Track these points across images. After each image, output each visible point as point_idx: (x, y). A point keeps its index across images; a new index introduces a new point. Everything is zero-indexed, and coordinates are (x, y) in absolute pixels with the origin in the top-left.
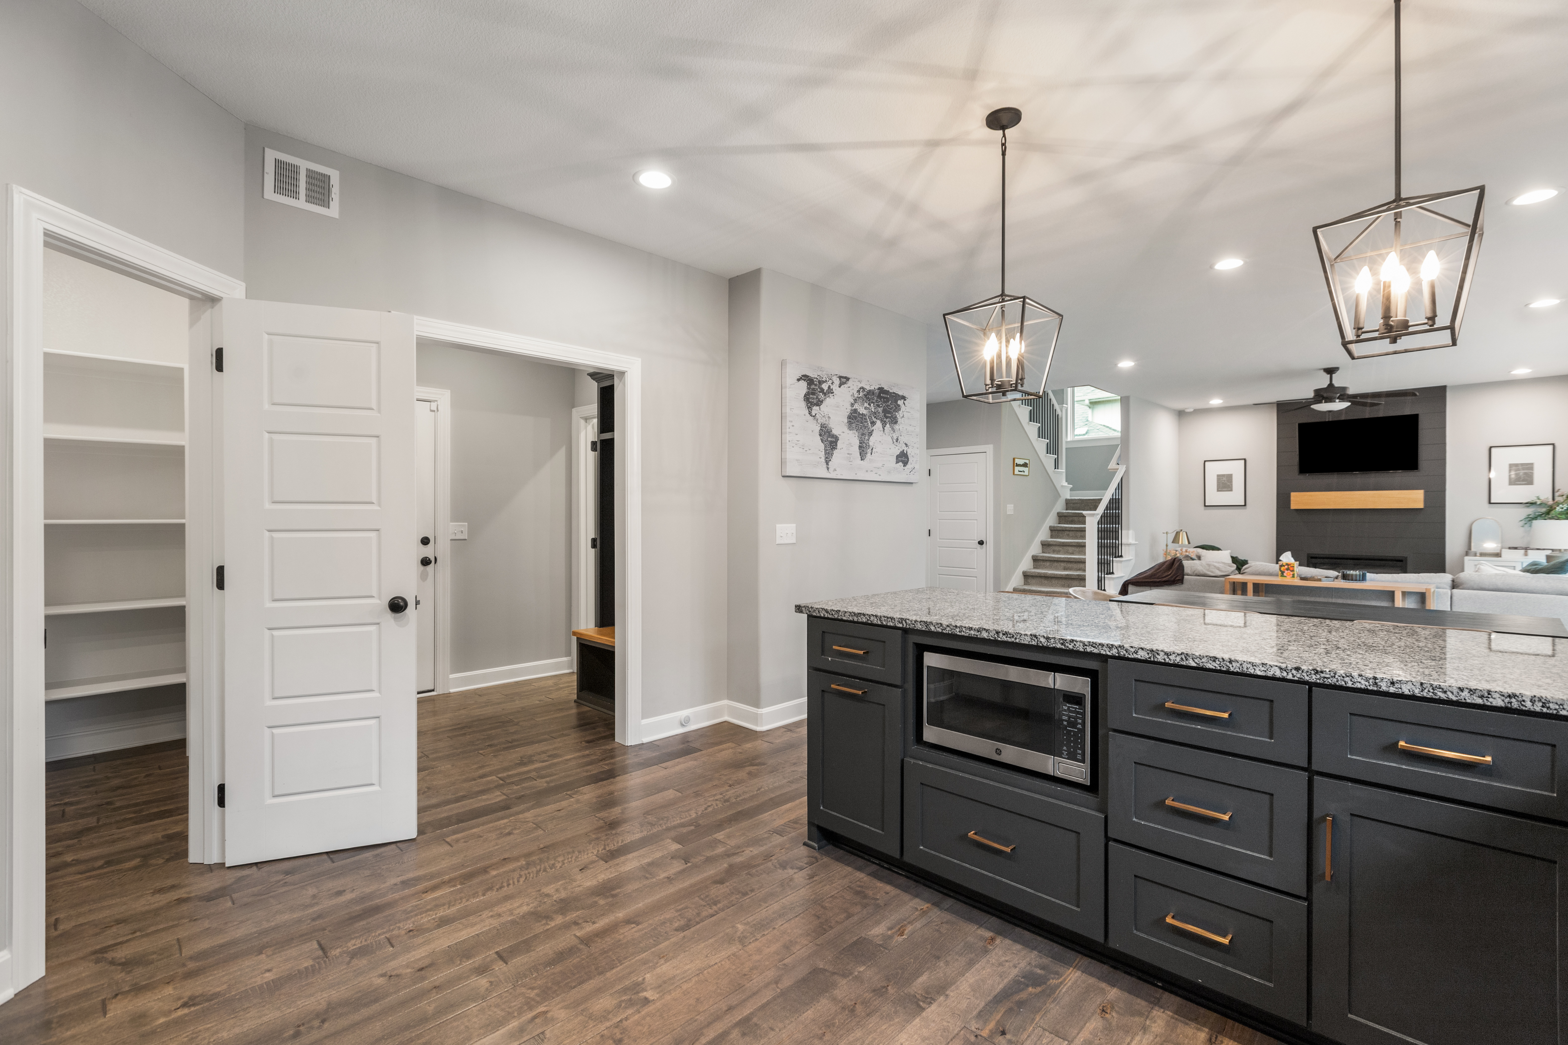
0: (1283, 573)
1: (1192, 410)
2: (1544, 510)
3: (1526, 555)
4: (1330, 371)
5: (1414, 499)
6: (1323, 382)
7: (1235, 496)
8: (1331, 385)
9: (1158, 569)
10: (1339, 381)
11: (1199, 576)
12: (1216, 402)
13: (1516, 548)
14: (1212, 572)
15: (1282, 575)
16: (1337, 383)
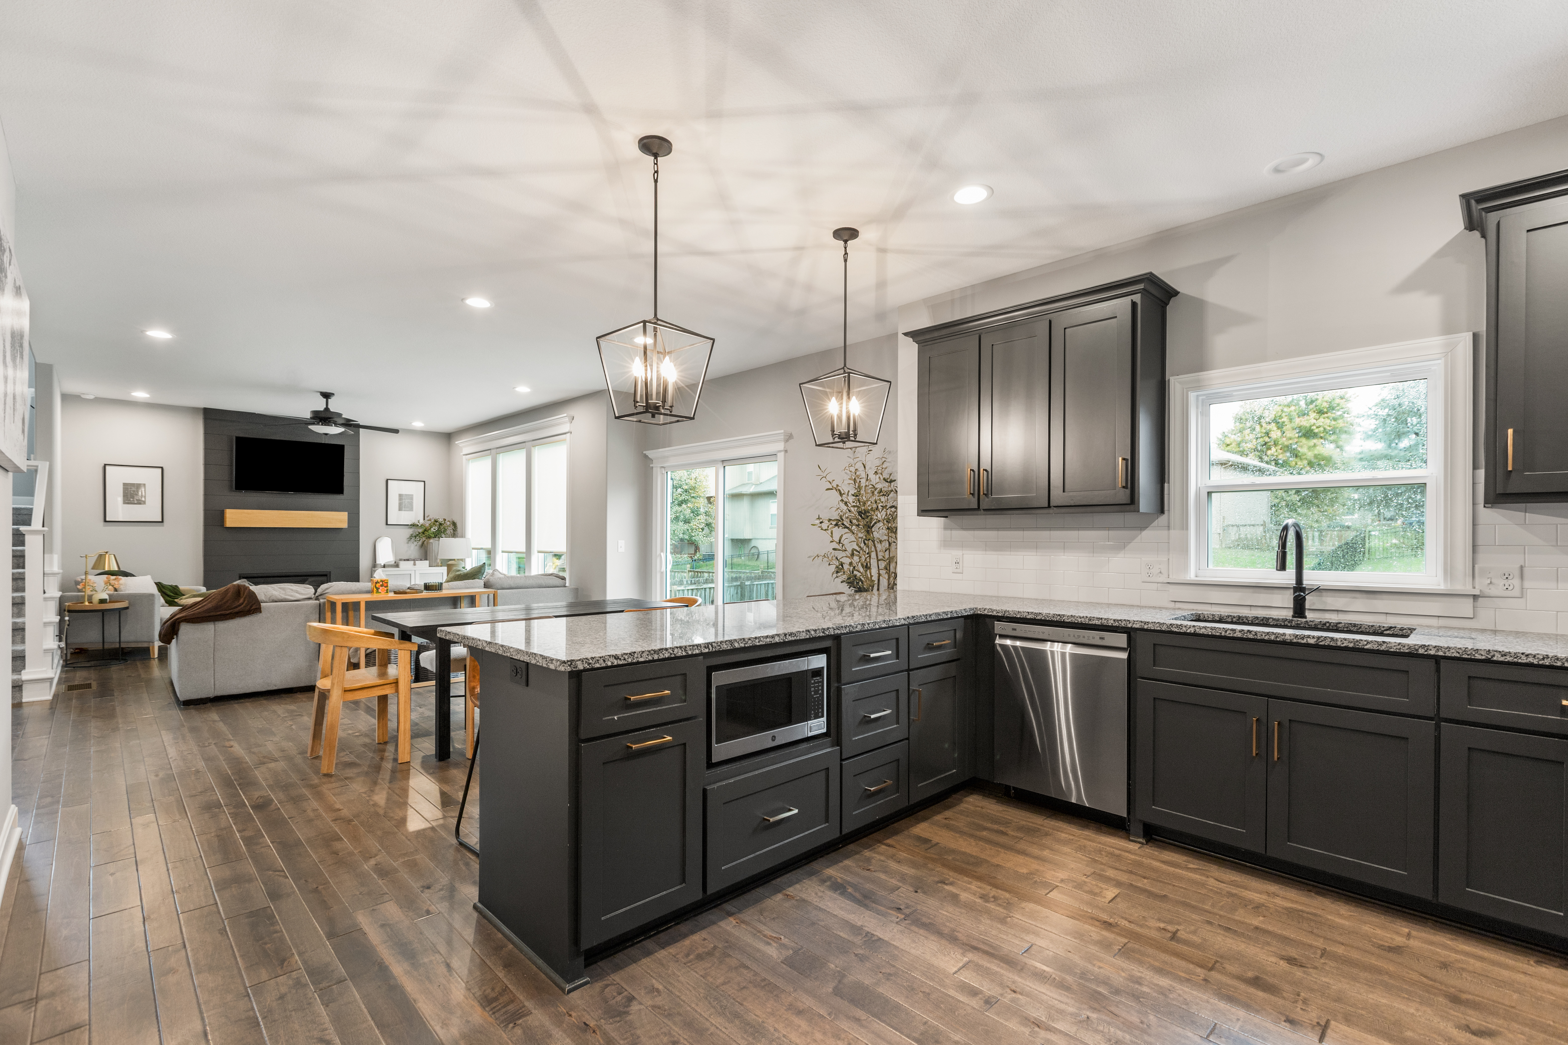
0: (377, 589)
1: (92, 397)
2: (421, 530)
3: (415, 564)
4: (327, 396)
5: (338, 519)
6: (320, 405)
7: (150, 510)
8: (327, 409)
9: (223, 599)
10: (335, 406)
11: (276, 602)
12: (141, 395)
13: (408, 560)
14: (292, 596)
15: (378, 592)
16: (332, 408)
